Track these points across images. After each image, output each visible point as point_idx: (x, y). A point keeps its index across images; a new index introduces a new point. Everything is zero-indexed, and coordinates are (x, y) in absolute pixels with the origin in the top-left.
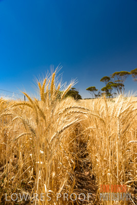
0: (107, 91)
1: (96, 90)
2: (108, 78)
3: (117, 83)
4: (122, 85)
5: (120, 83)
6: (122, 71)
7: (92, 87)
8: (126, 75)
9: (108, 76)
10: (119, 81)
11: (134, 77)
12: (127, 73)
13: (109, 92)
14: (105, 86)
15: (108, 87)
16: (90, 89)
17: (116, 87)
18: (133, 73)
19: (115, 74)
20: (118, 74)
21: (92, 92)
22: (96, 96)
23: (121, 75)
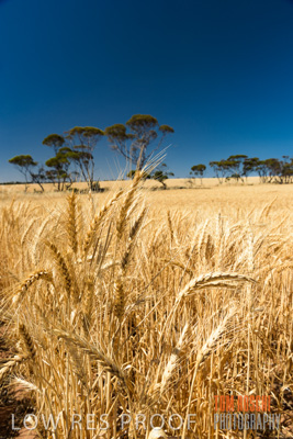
0: (59, 167)
1: (34, 164)
2: (60, 139)
3: (80, 150)
4: (89, 156)
5: (86, 151)
6: (90, 127)
7: (22, 157)
8: (97, 136)
9: (59, 135)
10: (83, 147)
11: (113, 142)
12: (99, 132)
13: (64, 169)
14: (53, 156)
15: (60, 158)
16: (18, 161)
17: (78, 159)
18: (110, 133)
19: (75, 130)
20: (81, 131)
21: (24, 169)
22: (34, 177)
23: (86, 135)
